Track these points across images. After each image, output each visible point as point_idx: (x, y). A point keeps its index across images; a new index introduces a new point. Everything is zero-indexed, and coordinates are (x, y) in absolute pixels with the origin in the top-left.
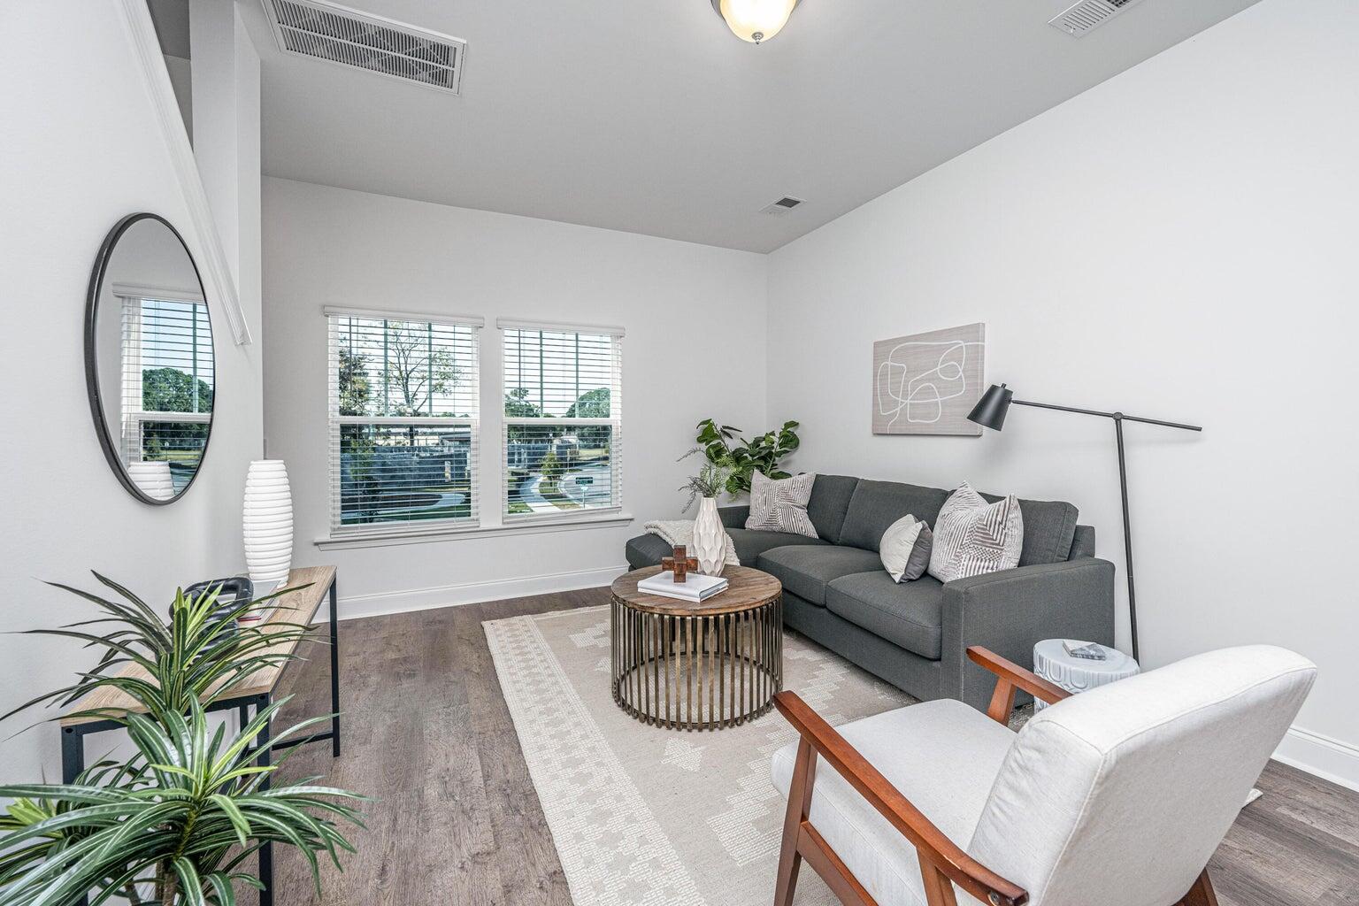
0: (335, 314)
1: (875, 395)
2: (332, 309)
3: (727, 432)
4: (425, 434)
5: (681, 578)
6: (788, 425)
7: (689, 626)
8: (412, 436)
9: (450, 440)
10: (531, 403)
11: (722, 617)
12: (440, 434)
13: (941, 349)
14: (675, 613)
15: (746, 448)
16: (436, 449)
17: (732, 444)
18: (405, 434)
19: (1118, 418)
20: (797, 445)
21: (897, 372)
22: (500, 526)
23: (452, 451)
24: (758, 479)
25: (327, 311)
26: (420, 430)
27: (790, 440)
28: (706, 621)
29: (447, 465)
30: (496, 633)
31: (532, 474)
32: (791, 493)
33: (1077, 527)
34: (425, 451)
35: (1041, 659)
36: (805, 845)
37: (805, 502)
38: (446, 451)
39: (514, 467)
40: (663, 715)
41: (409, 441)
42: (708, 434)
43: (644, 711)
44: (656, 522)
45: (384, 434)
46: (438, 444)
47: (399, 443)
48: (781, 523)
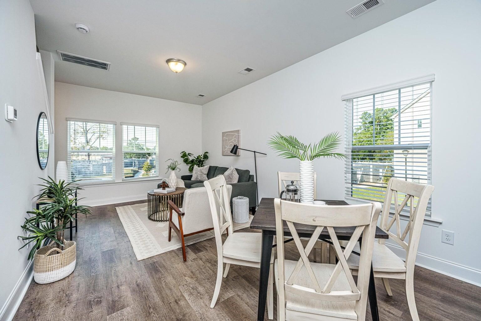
0: (70, 120)
1: (222, 146)
2: (69, 119)
3: (189, 154)
4: (95, 155)
5: (164, 189)
6: (205, 153)
7: (164, 198)
8: (89, 156)
9: (106, 157)
10: (140, 143)
11: (171, 196)
12: (102, 155)
13: (233, 135)
14: (161, 195)
15: (195, 159)
16: (100, 161)
17: (191, 158)
18: (86, 155)
19: (255, 152)
20: (208, 158)
21: (226, 140)
22: (121, 181)
23: (107, 162)
24: (196, 167)
25: (67, 119)
26: (92, 154)
27: (206, 157)
28: (167, 197)
29: (104, 167)
30: (119, 210)
31: (139, 170)
32: (202, 171)
33: (250, 175)
34: (95, 162)
35: (234, 201)
36: (172, 225)
37: (206, 173)
38: (104, 162)
39: (133, 168)
40: (158, 219)
41: (88, 158)
42: (184, 156)
43: (154, 219)
44: (166, 179)
45: (76, 155)
46: (100, 159)
47: (83, 159)
48: (199, 178)
